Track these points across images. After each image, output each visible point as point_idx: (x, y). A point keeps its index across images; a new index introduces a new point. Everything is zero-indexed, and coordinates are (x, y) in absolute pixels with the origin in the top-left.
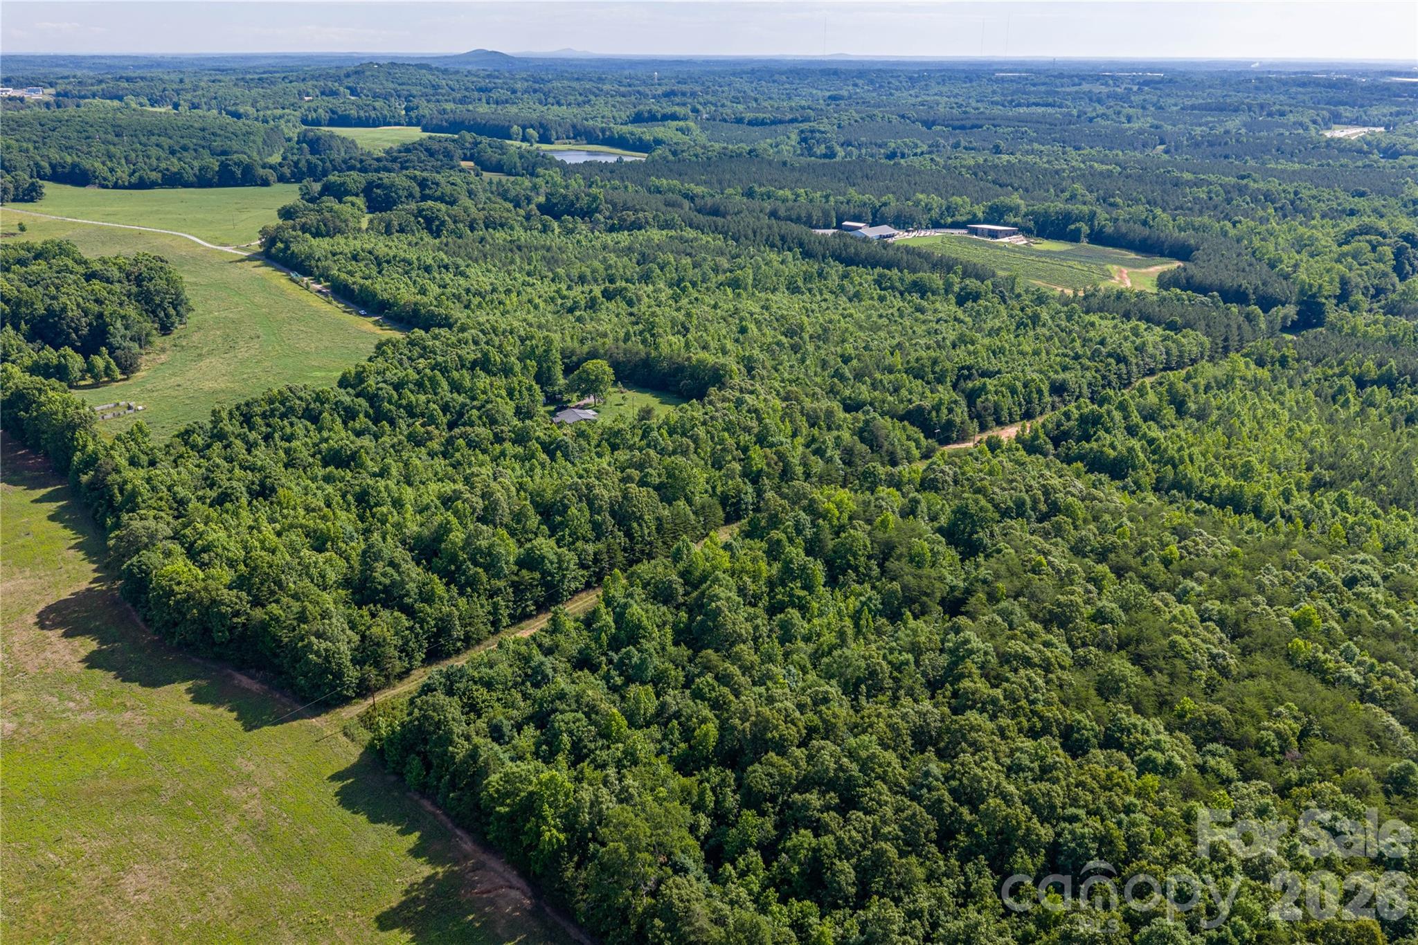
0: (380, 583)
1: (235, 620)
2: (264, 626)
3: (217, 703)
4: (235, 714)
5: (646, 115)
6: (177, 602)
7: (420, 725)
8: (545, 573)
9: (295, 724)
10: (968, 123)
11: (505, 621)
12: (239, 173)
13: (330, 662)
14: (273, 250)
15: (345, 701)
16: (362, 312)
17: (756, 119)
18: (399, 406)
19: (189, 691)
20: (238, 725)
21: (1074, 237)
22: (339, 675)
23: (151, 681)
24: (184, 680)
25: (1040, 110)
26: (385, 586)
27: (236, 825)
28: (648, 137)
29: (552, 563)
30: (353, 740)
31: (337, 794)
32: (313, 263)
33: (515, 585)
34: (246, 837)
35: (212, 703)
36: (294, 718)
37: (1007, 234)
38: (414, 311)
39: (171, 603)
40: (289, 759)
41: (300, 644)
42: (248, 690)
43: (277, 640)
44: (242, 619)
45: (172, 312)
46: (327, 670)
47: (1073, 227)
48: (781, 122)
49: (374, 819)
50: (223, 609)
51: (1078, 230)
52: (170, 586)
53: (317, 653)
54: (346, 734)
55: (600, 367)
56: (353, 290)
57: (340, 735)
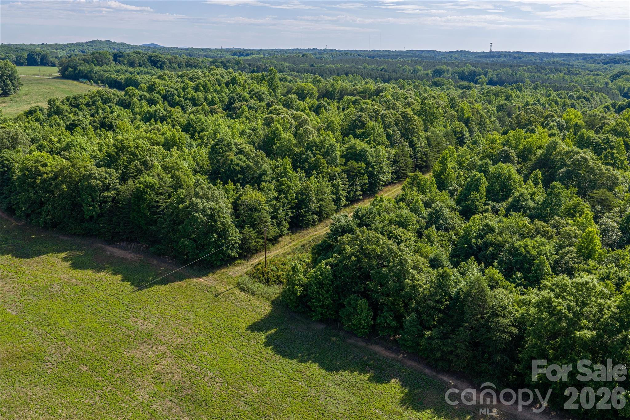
0: (238, 165)
1: (106, 194)
2: (139, 195)
4: (119, 277)
6: (44, 181)
8: (368, 164)
11: (344, 202)
13: (215, 221)
14: (67, 73)
15: (229, 261)
19: (65, 259)
20: (126, 286)
22: (223, 234)
26: (242, 168)
27: (151, 390)
29: (372, 156)
30: (253, 294)
31: (266, 345)
33: (347, 172)
34: (169, 404)
39: (38, 181)
40: (189, 315)
41: (181, 206)
43: (154, 207)
44: (112, 193)
45: (9, 82)
46: (212, 229)
50: (94, 182)
52: (36, 167)
53: (203, 211)
54: (242, 290)
56: (121, 82)
57: (237, 291)
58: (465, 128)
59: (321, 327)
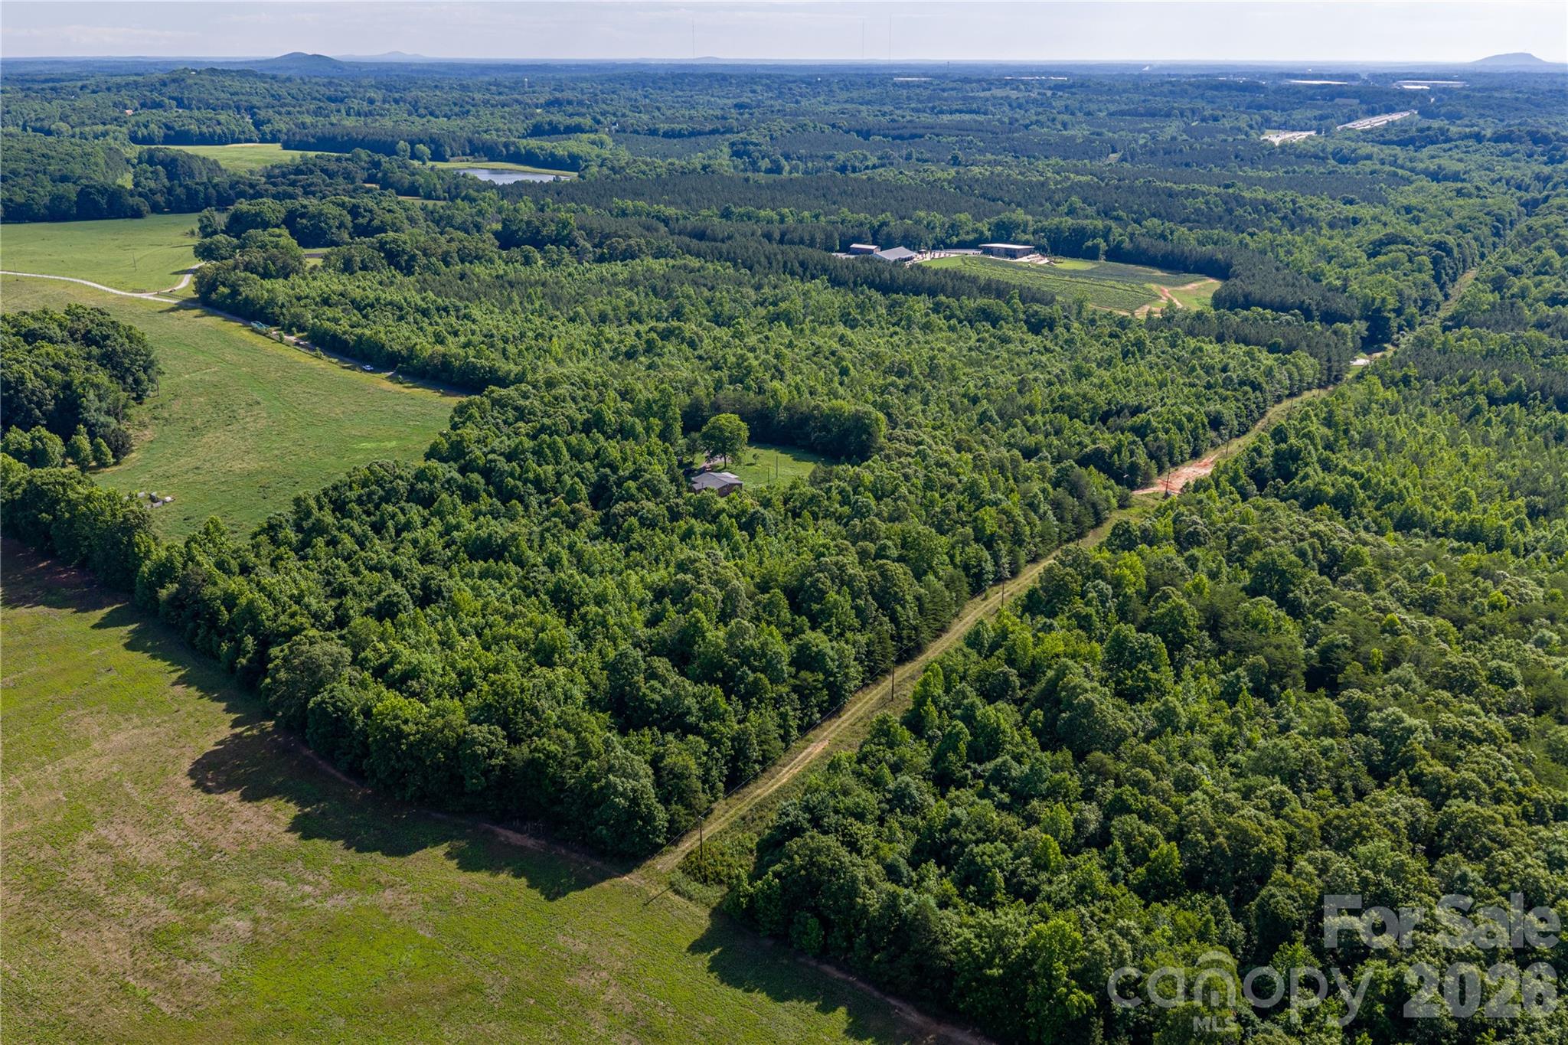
0: (652, 701)
1: (494, 762)
2: (531, 763)
3: (495, 868)
5: (547, 127)
6: (410, 745)
7: (809, 874)
8: (828, 673)
9: (605, 884)
10: (906, 132)
11: (794, 733)
12: (103, 202)
13: (639, 805)
14: (214, 296)
15: (655, 850)
16: (368, 367)
17: (673, 130)
18: (526, 481)
19: (449, 856)
20: (535, 894)
21: (1091, 255)
22: (649, 818)
23: (398, 848)
24: (437, 842)
25: (967, 117)
26: (658, 703)
27: (605, 1022)
28: (560, 152)
29: (833, 660)
30: (690, 899)
31: (711, 969)
32: (277, 310)
33: (795, 689)
34: (627, 1037)
35: (488, 868)
36: (603, 879)
37: (1026, 253)
38: (443, 363)
39: (404, 747)
40: (622, 931)
41: (595, 786)
42: (522, 847)
43: (559, 783)
44: (499, 761)
45: (143, 377)
46: (637, 815)
47: (1090, 243)
48: (700, 133)
49: (779, 996)
50: (479, 749)
51: (1096, 247)
52: (397, 727)
53: (623, 795)
54: (677, 892)
55: (729, 421)
57: (670, 894)
58: (986, 554)
59: (770, 943)
